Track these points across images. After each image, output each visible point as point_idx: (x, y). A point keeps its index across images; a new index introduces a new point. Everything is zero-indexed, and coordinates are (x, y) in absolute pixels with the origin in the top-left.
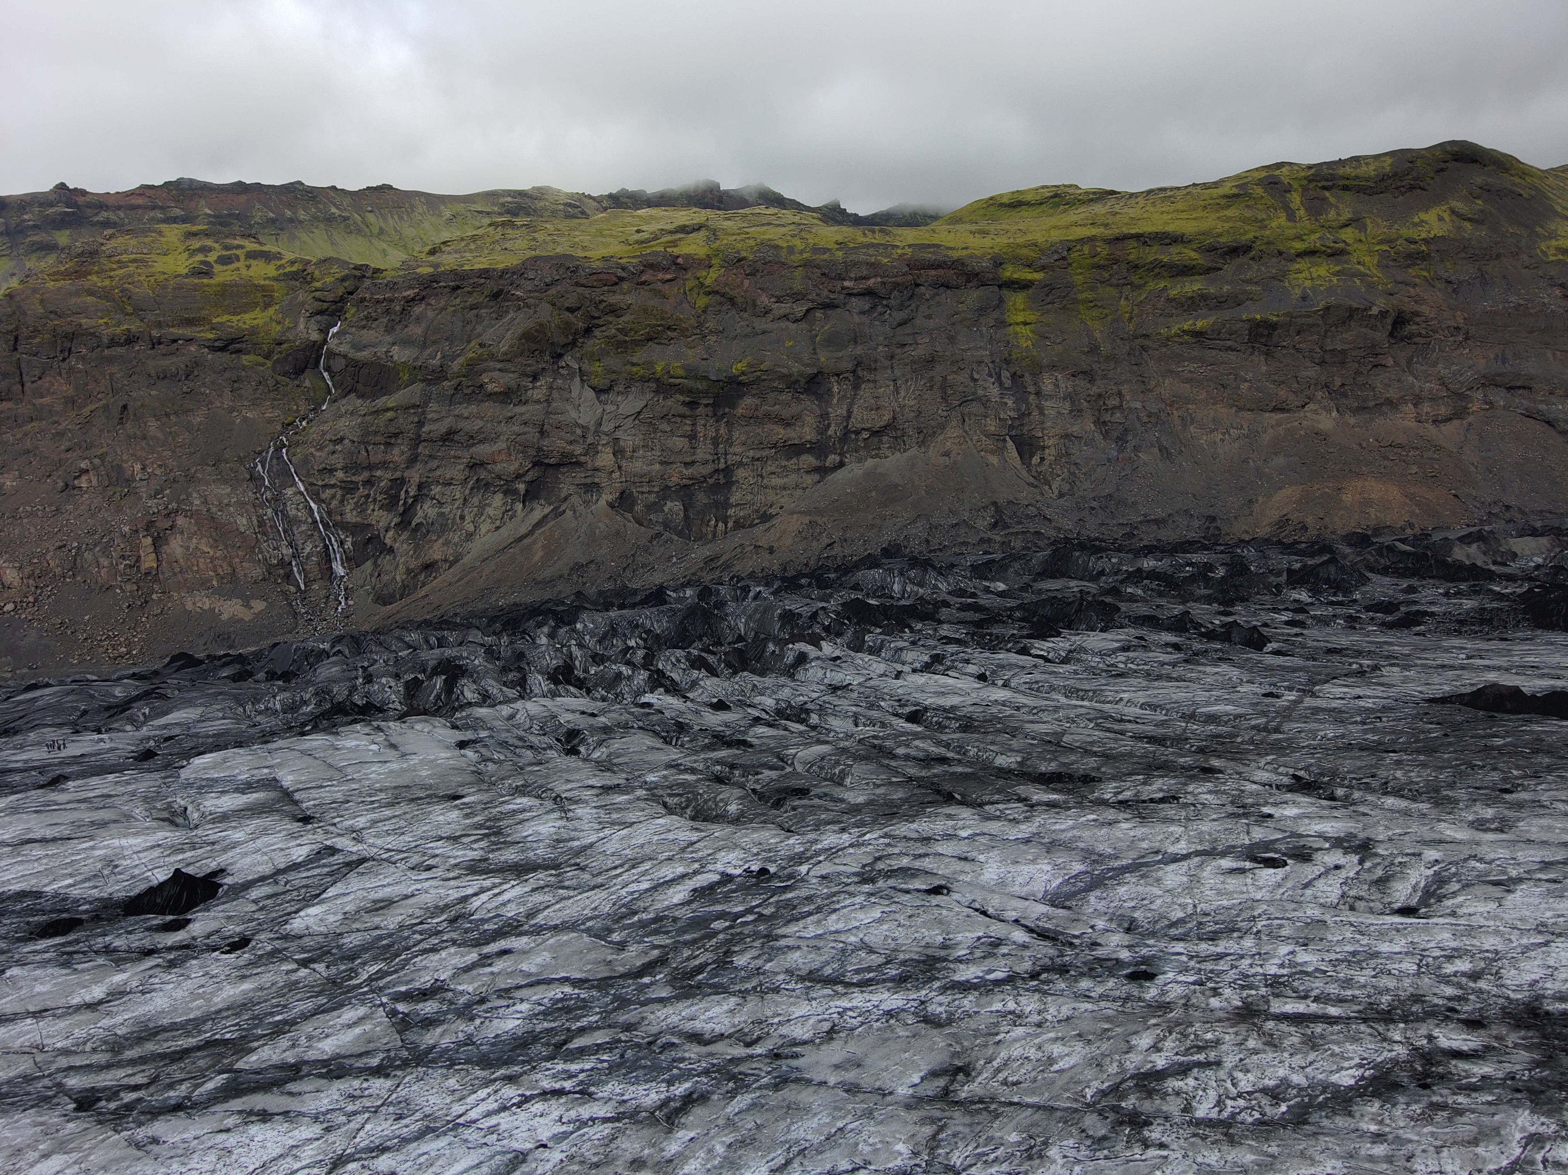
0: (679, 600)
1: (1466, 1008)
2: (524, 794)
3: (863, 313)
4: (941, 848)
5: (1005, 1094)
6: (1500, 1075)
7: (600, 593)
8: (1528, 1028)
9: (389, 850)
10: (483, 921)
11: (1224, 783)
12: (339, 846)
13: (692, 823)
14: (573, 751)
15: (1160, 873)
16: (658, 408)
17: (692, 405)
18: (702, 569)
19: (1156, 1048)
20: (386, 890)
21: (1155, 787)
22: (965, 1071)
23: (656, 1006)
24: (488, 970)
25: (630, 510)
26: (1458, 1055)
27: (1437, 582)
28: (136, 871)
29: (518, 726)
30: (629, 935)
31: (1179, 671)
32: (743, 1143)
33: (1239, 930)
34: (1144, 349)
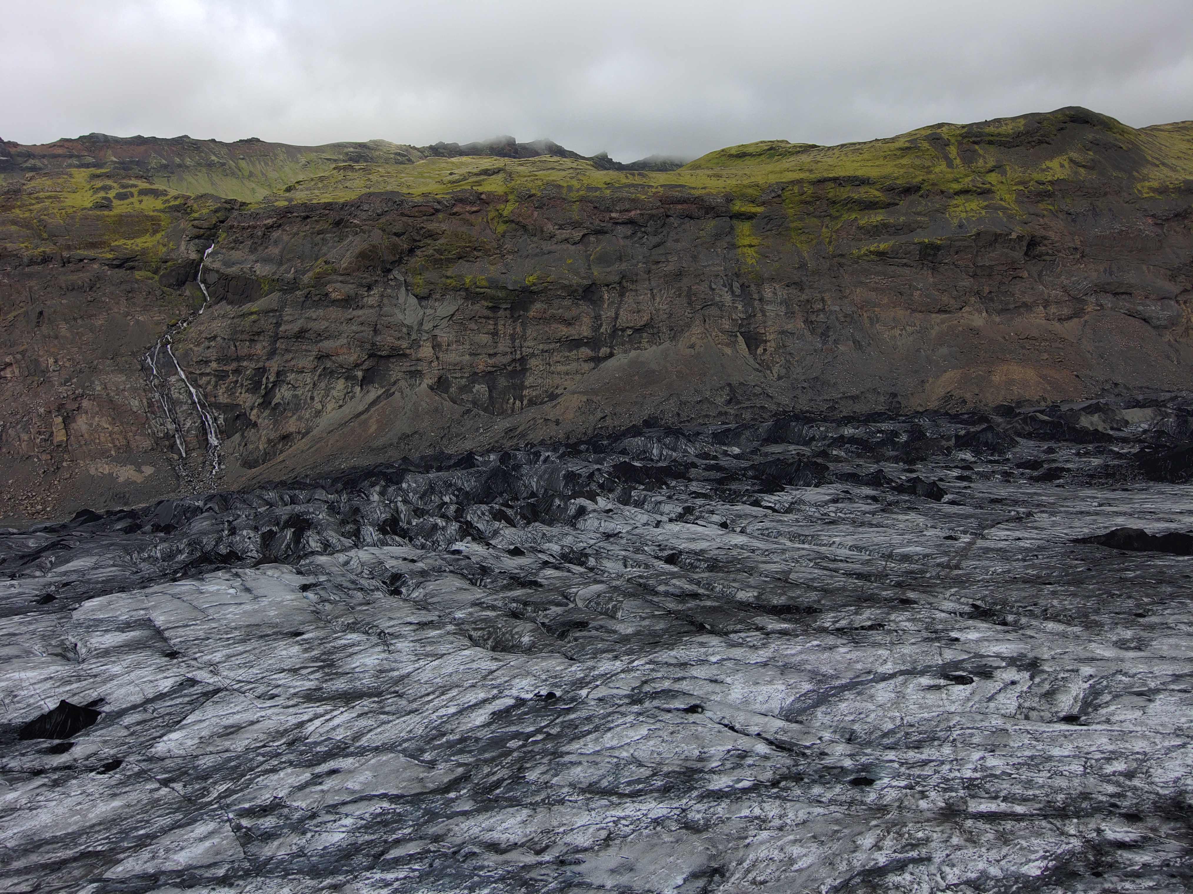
2: (354, 631)
3: (626, 237)
4: (696, 672)
7: (422, 458)
9: (240, 681)
11: (919, 612)
16: (467, 312)
17: (495, 309)
18: (503, 438)
25: (446, 391)
28: (32, 701)
34: (841, 265)
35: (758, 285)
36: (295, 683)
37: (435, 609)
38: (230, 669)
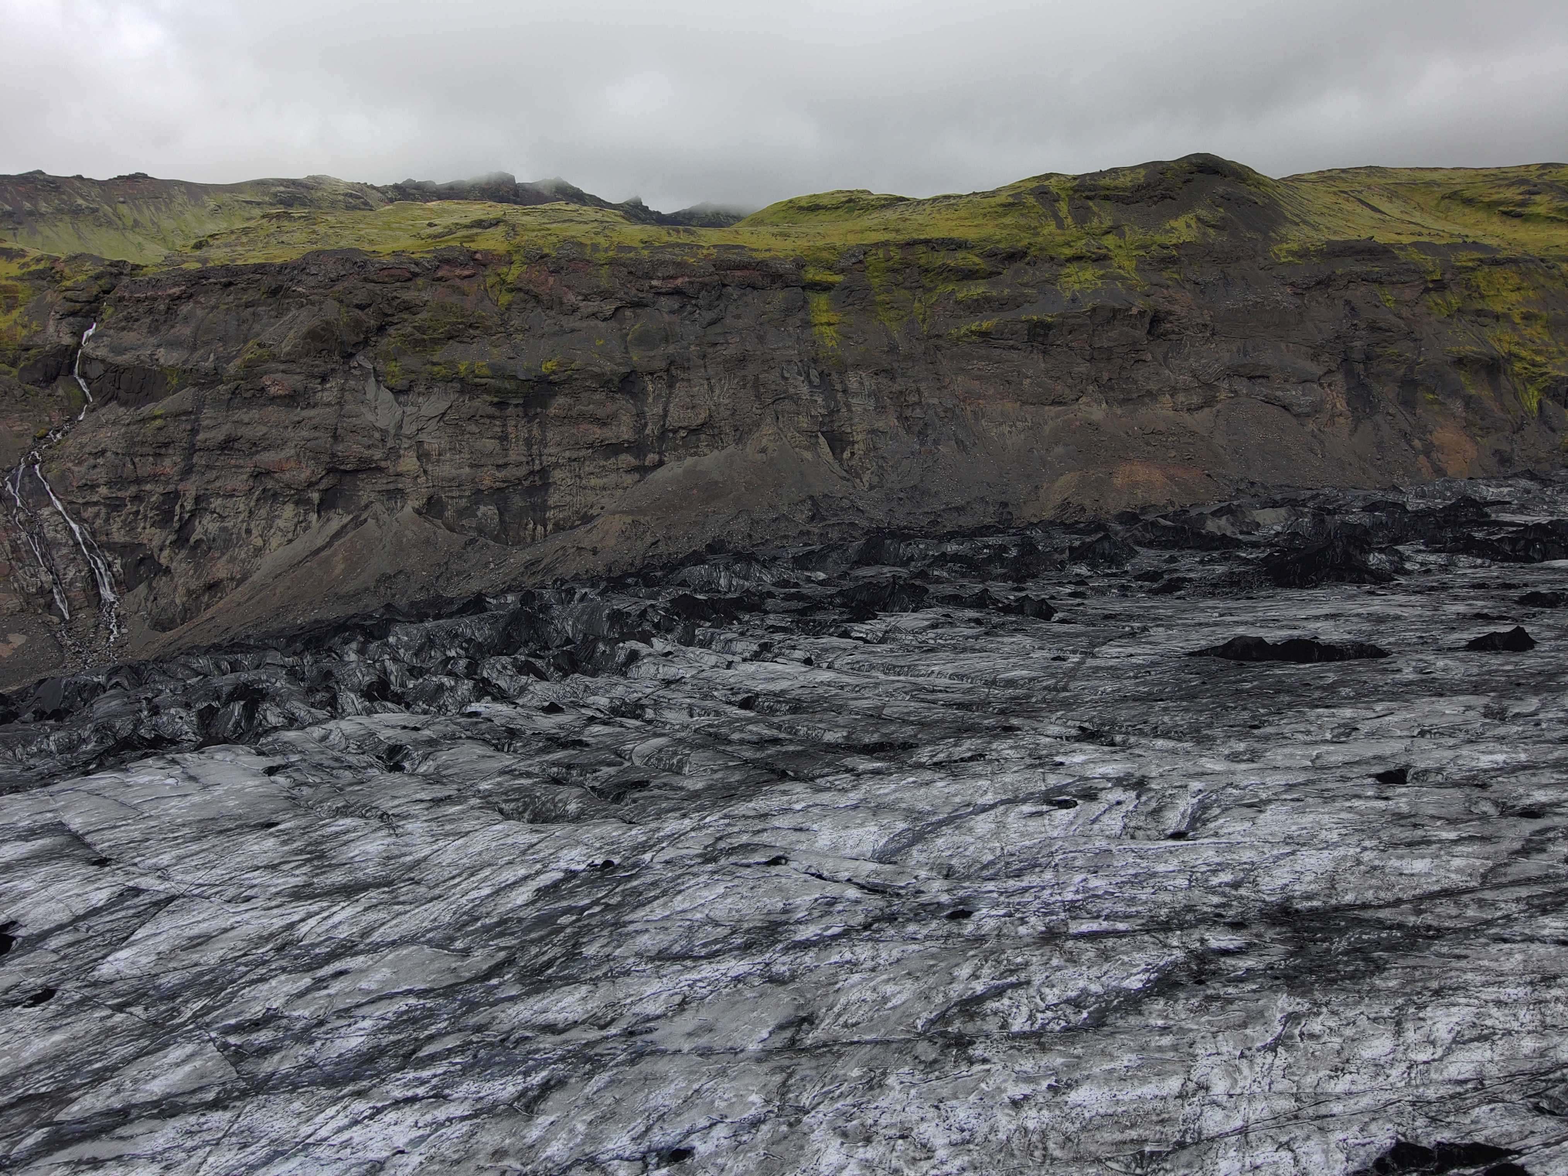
0: (500, 606)
1: (1231, 913)
3: (672, 312)
5: (846, 1035)
6: (1261, 966)
7: (412, 604)
8: (1281, 925)
9: (201, 885)
10: (314, 945)
12: (143, 886)
13: (531, 826)
14: (398, 768)
15: (972, 823)
16: (464, 410)
17: (502, 405)
18: (522, 574)
19: (975, 976)
20: (201, 925)
21: (964, 748)
22: (810, 1020)
23: (507, 1005)
24: (325, 992)
25: (440, 515)
26: (1226, 953)
27: (1194, 552)
29: (332, 747)
30: (472, 941)
31: (981, 643)
32: (603, 1119)
33: (1040, 865)
34: (938, 348)
35: (840, 373)
36: (276, 881)
37: (453, 782)
38: (186, 872)
